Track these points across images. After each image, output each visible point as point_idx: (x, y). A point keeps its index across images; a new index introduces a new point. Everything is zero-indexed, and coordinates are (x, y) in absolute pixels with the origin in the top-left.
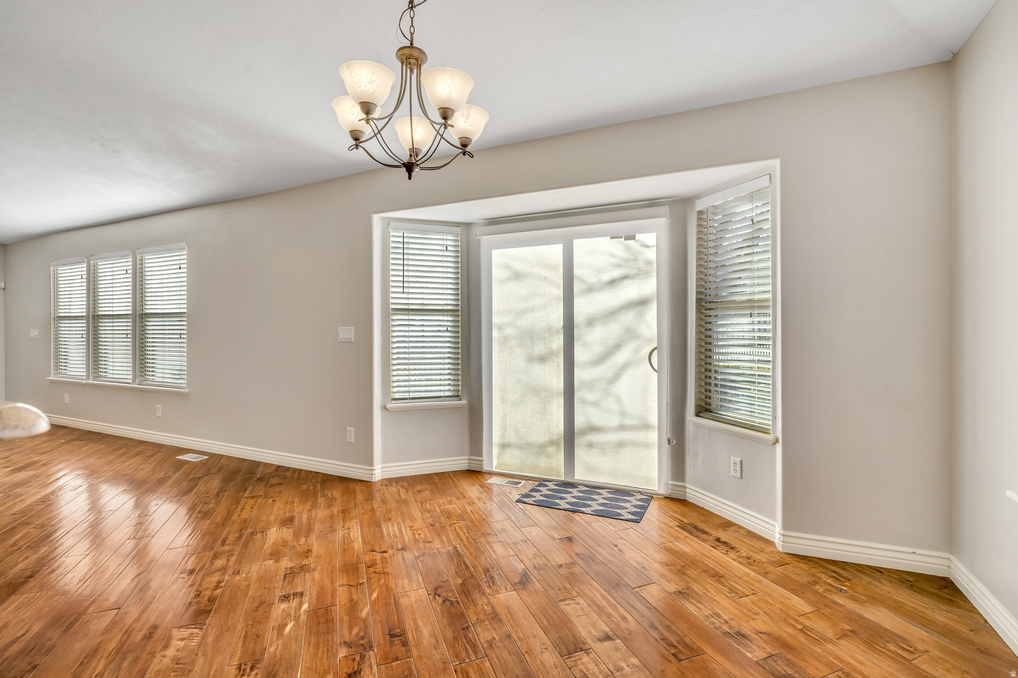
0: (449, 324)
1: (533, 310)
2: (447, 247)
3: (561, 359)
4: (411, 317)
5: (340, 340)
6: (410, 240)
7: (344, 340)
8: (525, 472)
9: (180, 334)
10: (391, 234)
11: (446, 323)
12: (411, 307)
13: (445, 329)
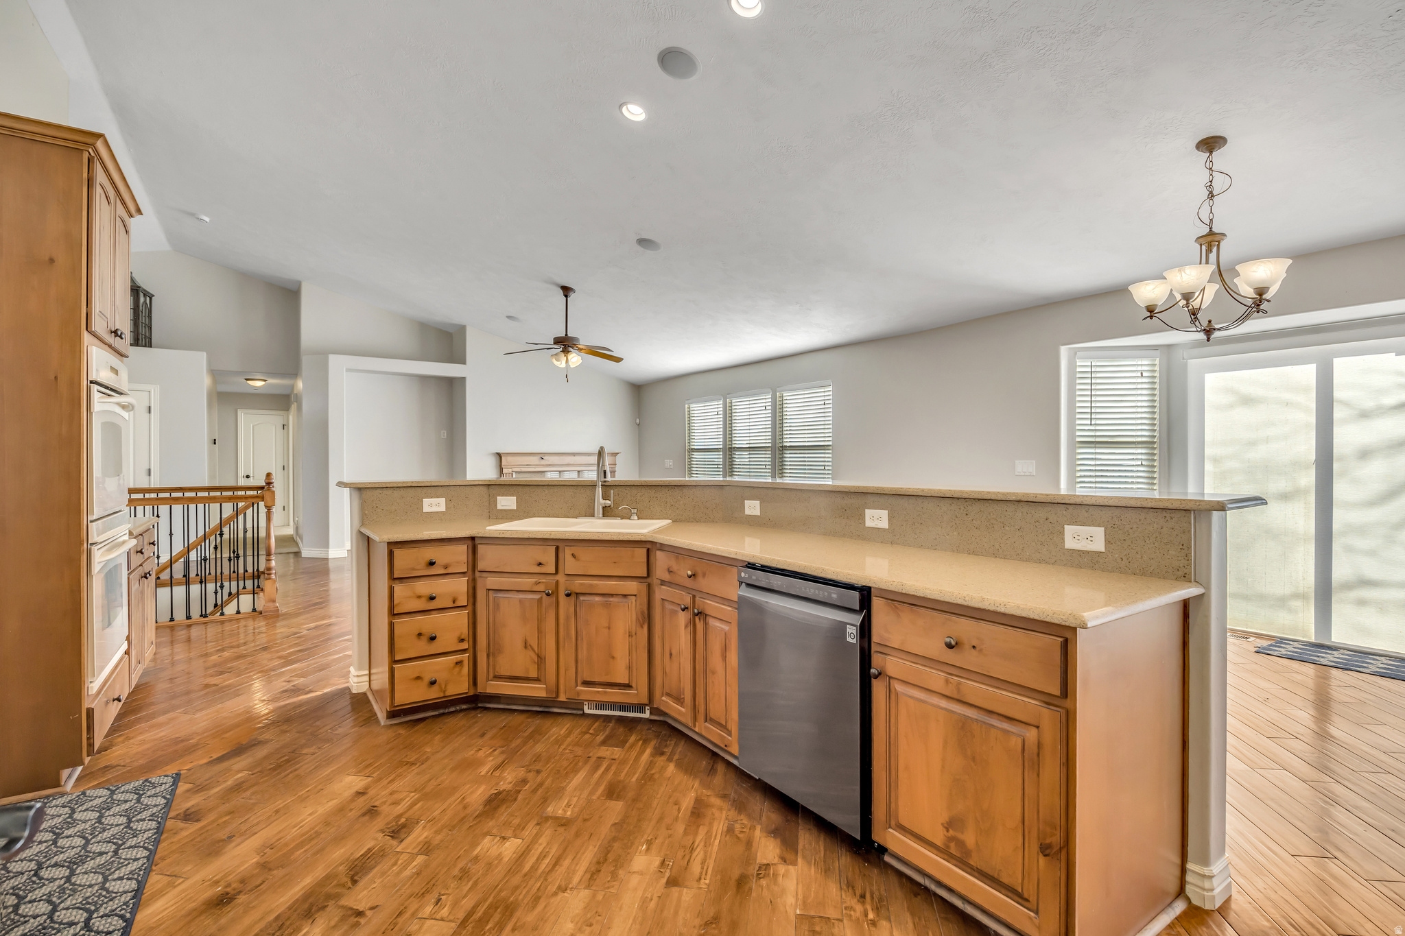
0: (1144, 457)
1: (1267, 440)
2: (1142, 373)
3: (1312, 498)
4: (1098, 451)
5: (1017, 474)
6: (1098, 369)
7: (1023, 474)
8: (1251, 628)
9: (824, 466)
10: (1078, 364)
11: (1139, 457)
12: (1098, 439)
13: (1139, 463)
